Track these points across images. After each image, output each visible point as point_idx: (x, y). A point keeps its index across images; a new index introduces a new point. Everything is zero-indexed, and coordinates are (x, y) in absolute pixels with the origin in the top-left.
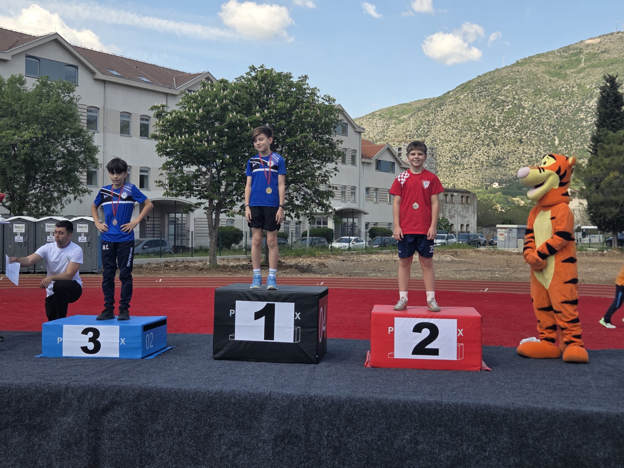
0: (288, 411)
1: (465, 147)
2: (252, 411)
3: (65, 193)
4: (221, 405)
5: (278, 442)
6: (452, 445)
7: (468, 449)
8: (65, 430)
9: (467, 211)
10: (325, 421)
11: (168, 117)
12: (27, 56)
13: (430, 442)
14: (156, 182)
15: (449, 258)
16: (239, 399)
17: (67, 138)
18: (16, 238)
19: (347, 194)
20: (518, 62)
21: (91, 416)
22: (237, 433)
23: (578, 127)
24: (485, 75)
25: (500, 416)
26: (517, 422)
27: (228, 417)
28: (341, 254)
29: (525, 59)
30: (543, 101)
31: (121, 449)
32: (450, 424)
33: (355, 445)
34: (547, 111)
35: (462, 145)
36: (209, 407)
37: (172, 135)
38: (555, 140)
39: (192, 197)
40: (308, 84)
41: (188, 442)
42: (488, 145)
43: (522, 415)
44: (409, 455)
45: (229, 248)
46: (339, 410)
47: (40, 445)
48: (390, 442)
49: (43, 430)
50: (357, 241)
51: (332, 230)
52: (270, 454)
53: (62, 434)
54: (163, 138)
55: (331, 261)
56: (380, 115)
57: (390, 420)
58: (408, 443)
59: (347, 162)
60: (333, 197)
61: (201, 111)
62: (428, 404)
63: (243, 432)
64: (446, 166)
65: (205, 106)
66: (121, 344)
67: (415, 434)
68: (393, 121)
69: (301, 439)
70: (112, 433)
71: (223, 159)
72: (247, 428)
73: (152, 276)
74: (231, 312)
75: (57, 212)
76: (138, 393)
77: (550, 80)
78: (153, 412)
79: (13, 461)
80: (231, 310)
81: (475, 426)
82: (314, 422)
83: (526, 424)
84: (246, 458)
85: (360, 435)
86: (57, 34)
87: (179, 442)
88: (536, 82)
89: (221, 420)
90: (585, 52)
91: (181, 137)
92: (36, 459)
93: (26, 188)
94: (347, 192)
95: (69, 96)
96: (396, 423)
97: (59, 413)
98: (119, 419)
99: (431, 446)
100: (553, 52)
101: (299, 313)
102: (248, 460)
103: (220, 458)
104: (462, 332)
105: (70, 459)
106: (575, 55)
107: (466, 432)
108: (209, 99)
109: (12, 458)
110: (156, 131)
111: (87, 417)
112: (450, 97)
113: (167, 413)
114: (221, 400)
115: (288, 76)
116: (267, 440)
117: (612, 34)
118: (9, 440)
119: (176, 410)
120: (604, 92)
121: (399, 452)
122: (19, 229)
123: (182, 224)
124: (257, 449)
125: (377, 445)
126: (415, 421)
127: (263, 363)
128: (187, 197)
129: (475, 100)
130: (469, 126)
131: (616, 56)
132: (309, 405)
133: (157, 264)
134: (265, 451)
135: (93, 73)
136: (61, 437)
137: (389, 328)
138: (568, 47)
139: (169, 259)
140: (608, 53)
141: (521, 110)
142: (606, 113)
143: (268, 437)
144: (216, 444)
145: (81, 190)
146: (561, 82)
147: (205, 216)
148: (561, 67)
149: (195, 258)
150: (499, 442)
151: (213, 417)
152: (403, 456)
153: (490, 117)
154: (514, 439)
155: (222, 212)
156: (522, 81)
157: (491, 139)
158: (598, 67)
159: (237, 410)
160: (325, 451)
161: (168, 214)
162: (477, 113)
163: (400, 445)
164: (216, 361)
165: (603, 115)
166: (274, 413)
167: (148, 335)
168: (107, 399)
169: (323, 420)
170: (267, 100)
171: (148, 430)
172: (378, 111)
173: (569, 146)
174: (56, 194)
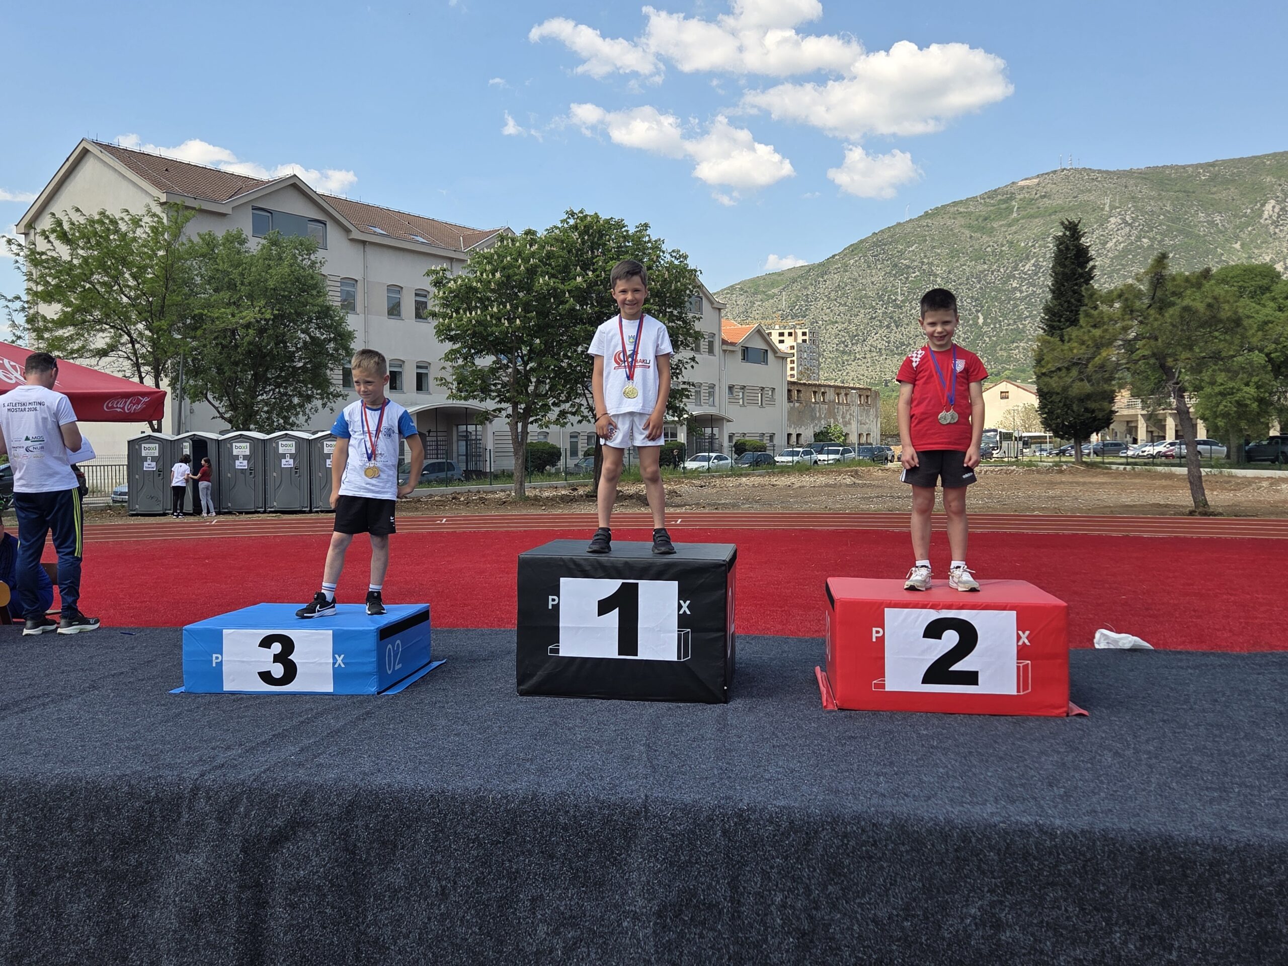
0: (688, 846)
1: (857, 330)
2: (604, 844)
3: (309, 398)
4: (535, 830)
5: (668, 920)
6: (1086, 932)
7: (1125, 943)
8: (190, 884)
9: (868, 415)
10: (775, 870)
11: (452, 284)
12: (255, 208)
13: (1031, 924)
14: (436, 379)
15: (848, 481)
16: (574, 816)
17: (310, 321)
18: (237, 462)
19: (702, 394)
20: (926, 213)
21: (246, 852)
22: (572, 895)
23: (1010, 299)
24: (882, 231)
25: (1202, 865)
26: (1246, 881)
27: (551, 856)
28: (697, 478)
29: (937, 209)
30: (962, 265)
31: (313, 929)
32: (1078, 881)
33: (848, 929)
34: (967, 279)
35: (852, 328)
36: (508, 834)
37: (457, 312)
38: (978, 318)
39: (488, 400)
40: (649, 236)
41: (461, 914)
42: (888, 327)
43: (1259, 863)
44: (981, 954)
45: (542, 472)
46: (807, 844)
47: (134, 917)
48: (933, 922)
49: (141, 883)
50: (719, 458)
51: (683, 444)
52: (650, 947)
53: (181, 893)
54: (444, 316)
55: (684, 488)
56: (741, 289)
57: (931, 870)
58: (976, 924)
59: (702, 350)
60: (688, 397)
61: (498, 275)
62: (1021, 831)
63: (585, 893)
64: (831, 356)
65: (504, 268)
66: (336, 666)
67: (992, 904)
68: (760, 297)
69: (720, 913)
70: (293, 891)
71: (531, 346)
72: (595, 884)
73: (433, 514)
74: (551, 600)
75: (298, 426)
76: (350, 801)
77: (971, 237)
78: (384, 843)
79: (74, 955)
80: (551, 597)
81: (1142, 888)
82: (749, 871)
83: (1269, 885)
84: (593, 956)
85: (860, 905)
86: (295, 175)
87: (441, 914)
88: (952, 239)
89: (537, 864)
90: (1018, 197)
91: (471, 314)
92: (126, 949)
93: (252, 392)
94: (702, 391)
95: (309, 259)
96: (944, 877)
97: (177, 844)
98: (308, 859)
99: (1033, 935)
100: (974, 199)
101: (688, 602)
102: (600, 959)
103: (536, 954)
104: (1027, 638)
105: (198, 951)
106: (1005, 201)
107: (1118, 901)
108: (509, 258)
109: (71, 947)
110: (435, 306)
111: (238, 856)
112: (835, 263)
113: (414, 845)
114: (536, 817)
115: (620, 225)
116: (642, 914)
117: (1055, 172)
118: (65, 905)
119: (434, 841)
120: (1061, 244)
121: (955, 947)
122: (241, 449)
123: (476, 440)
124: (619, 933)
125: (903, 929)
126: (992, 873)
127: (617, 702)
128: (481, 401)
129: (869, 267)
130: (862, 302)
131: (1060, 202)
132: (736, 832)
133: (442, 496)
134: (639, 940)
135: (347, 231)
136: (181, 901)
137: (874, 630)
138: (995, 191)
139: (458, 489)
140: (1050, 199)
141: (932, 278)
142: (1064, 274)
143: (644, 908)
144: (524, 920)
145: (331, 393)
146: (985, 238)
147: (508, 428)
148: (986, 219)
149: (496, 486)
150: (1203, 926)
151: (518, 856)
152: (965, 957)
153: (889, 289)
154: (1241, 921)
155: (532, 423)
156: (933, 239)
157: (891, 318)
158: (1036, 218)
159: (571, 840)
160: (777, 940)
161: (457, 426)
162: (872, 283)
163: (957, 931)
164: (525, 698)
165: (1060, 277)
166: (657, 850)
167: (390, 646)
168: (283, 813)
169: (772, 867)
170: (593, 258)
171: (372, 886)
172: (739, 284)
173: (998, 326)
174: (296, 400)
